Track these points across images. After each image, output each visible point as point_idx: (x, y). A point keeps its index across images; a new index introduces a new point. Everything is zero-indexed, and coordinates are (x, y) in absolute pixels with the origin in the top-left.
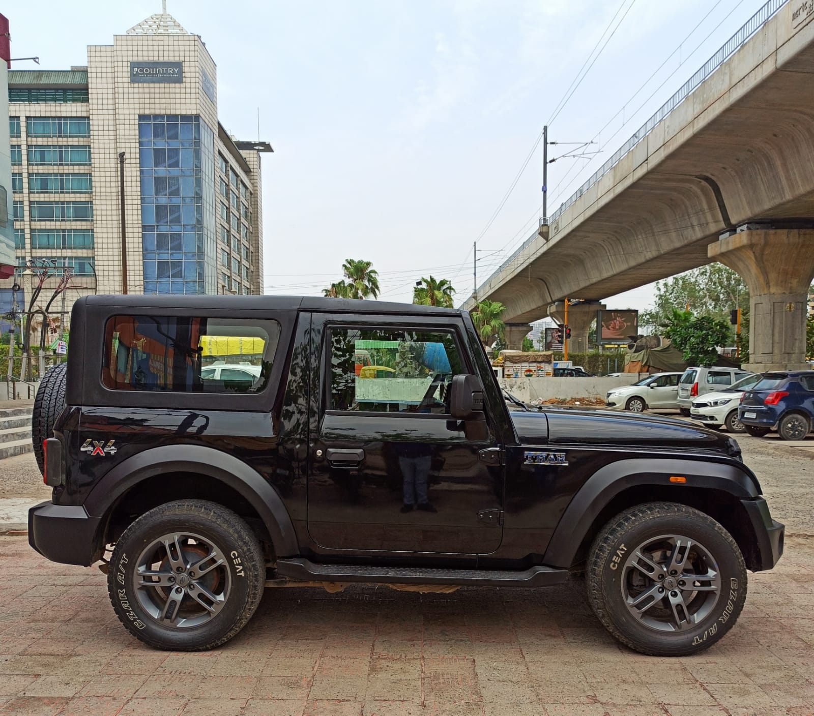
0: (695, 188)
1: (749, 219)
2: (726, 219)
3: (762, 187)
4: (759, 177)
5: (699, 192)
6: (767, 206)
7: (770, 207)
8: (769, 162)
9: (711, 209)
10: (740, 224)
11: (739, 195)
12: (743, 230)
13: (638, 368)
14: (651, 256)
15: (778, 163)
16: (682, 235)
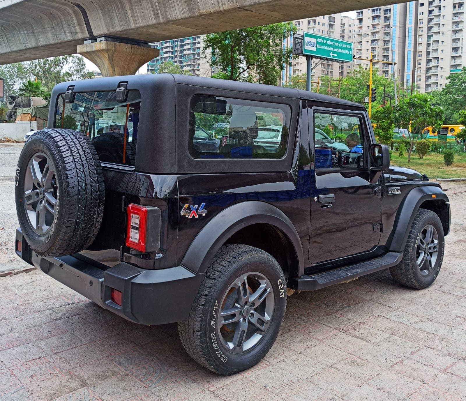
0: (69, 10)
1: (105, 34)
2: (90, 32)
3: (116, 18)
4: (114, 12)
5: (71, 12)
6: (119, 29)
7: (120, 30)
8: (121, 5)
9: (80, 24)
10: (99, 37)
11: (100, 20)
12: (102, 41)
13: (28, 117)
14: (30, 46)
15: (128, 7)
16: (57, 37)
